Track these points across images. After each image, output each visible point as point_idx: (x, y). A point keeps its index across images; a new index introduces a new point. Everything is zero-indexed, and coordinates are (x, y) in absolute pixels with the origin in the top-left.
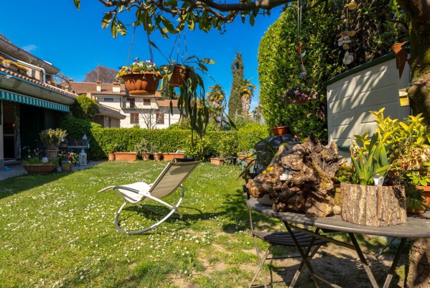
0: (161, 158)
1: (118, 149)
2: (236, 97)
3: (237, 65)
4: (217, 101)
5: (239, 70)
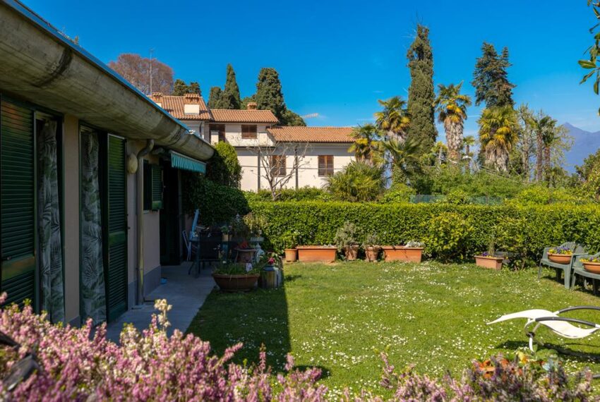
0: (379, 255)
1: (300, 241)
2: (419, 117)
3: (420, 50)
4: (396, 130)
5: (424, 62)
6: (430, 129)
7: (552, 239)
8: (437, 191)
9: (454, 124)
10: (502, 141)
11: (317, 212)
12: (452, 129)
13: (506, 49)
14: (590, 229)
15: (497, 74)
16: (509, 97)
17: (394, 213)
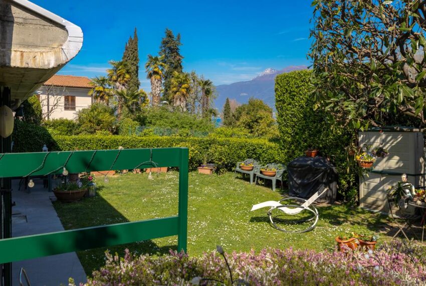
4: (121, 82)
6: (135, 81)
7: (239, 157)
8: (149, 123)
9: (157, 81)
10: (185, 92)
11: (103, 143)
12: (155, 83)
13: (179, 34)
14: (263, 153)
15: (174, 49)
16: (180, 64)
17: (151, 143)
